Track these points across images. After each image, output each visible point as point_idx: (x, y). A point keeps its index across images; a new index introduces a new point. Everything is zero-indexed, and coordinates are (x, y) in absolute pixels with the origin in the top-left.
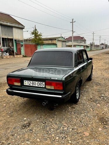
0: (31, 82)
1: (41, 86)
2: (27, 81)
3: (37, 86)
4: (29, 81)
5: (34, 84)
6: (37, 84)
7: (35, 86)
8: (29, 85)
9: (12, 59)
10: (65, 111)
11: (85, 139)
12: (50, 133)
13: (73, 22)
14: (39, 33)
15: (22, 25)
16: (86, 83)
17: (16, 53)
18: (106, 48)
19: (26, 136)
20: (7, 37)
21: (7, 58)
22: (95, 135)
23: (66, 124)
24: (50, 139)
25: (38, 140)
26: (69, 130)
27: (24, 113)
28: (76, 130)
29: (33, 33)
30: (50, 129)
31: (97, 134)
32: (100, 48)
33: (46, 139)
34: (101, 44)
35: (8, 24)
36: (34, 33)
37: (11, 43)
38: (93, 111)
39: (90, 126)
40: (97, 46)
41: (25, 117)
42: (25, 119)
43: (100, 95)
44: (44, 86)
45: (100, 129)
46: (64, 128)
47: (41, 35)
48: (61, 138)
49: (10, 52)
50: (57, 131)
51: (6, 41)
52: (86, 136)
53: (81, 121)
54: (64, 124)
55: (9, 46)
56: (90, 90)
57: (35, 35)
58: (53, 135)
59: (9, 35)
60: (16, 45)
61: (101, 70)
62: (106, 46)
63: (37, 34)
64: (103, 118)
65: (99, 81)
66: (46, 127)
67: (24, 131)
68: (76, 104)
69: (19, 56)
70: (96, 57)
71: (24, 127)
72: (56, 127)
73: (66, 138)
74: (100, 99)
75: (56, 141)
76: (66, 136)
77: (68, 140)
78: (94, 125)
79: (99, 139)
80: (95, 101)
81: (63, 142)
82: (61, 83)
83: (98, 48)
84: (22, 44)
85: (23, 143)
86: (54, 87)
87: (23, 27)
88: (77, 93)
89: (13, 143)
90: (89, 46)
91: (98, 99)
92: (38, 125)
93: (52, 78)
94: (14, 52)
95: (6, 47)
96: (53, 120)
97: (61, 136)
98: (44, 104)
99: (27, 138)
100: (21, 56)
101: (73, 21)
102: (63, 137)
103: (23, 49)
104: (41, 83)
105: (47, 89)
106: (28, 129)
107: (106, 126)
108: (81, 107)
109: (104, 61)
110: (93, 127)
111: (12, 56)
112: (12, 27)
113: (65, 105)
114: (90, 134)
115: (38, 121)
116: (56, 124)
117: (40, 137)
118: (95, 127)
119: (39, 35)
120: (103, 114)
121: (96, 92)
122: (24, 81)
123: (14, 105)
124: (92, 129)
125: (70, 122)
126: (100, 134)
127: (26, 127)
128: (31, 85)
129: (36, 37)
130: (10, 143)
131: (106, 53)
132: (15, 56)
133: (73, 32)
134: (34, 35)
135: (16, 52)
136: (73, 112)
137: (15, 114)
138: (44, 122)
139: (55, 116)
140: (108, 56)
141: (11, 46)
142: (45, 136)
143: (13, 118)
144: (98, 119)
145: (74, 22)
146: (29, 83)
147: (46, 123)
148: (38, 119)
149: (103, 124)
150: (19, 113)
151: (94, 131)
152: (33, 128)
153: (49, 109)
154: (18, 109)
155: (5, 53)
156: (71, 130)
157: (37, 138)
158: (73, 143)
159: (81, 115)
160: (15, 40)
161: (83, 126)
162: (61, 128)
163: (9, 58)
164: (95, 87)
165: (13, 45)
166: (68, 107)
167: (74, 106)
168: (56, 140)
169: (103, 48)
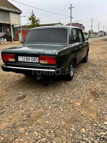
0: (26, 57)
1: (35, 62)
2: (21, 57)
3: (31, 61)
4: (23, 57)
5: (28, 59)
6: (31, 59)
7: (29, 61)
8: (23, 61)
9: (10, 45)
10: (59, 86)
11: (76, 108)
12: (43, 103)
13: (71, 8)
14: (36, 19)
15: (19, 10)
16: (82, 64)
17: (14, 39)
18: (104, 36)
19: (21, 106)
20: (4, 23)
21: (4, 44)
22: (86, 105)
23: (59, 97)
24: (43, 108)
25: (32, 109)
26: (61, 101)
27: (19, 88)
28: (68, 101)
29: (30, 19)
30: (44, 100)
31: (88, 105)
32: (99, 36)
33: (39, 108)
34: (100, 32)
35: (5, 8)
36: (32, 18)
37: (8, 29)
38: (86, 86)
39: (82, 98)
40: (96, 33)
41: (20, 92)
42: (20, 93)
43: (94, 74)
44: (38, 62)
45: (91, 101)
46: (57, 100)
47: (39, 21)
48: (54, 107)
49: (7, 38)
50: (51, 102)
51: (3, 27)
52: (77, 106)
53: (73, 94)
54: (57, 97)
55: (7, 32)
56: (84, 70)
57: (33, 21)
58: (46, 105)
59: (6, 20)
60: (14, 31)
61: (97, 54)
62: (105, 34)
63: (35, 19)
64: (95, 92)
65: (94, 62)
66: (40, 99)
67: (19, 102)
68: (70, 81)
69: (16, 42)
70: (93, 43)
71: (19, 99)
72: (49, 98)
73: (58, 107)
74: (94, 77)
75: (49, 110)
76: (59, 106)
77: (60, 109)
78: (86, 97)
79: (89, 108)
80: (89, 79)
81: (56, 110)
82: (55, 57)
83: (96, 35)
84: (20, 30)
85: (17, 111)
86: (48, 61)
87: (20, 12)
88: (72, 71)
89: (8, 111)
90: (87, 33)
91: (92, 77)
92: (33, 97)
93: (45, 53)
94: (11, 38)
95: (3, 33)
96: (47, 93)
97: (54, 105)
98: (38, 78)
99: (21, 107)
100: (19, 42)
101: (71, 6)
102: (55, 106)
103: (20, 35)
104: (35, 58)
105: (41, 64)
106: (23, 100)
107: (97, 98)
108: (74, 83)
109: (101, 46)
110: (85, 99)
111: (9, 42)
112: (9, 12)
113: (59, 82)
114: (81, 105)
115: (32, 94)
116: (50, 96)
117: (34, 107)
118: (87, 99)
119: (37, 21)
120: (96, 89)
121: (90, 71)
122: (19, 57)
123: (10, 82)
124: (84, 100)
125: (63, 94)
126: (91, 104)
127: (21, 99)
128: (26, 61)
129: (33, 23)
130: (4, 112)
131: (104, 40)
132: (13, 42)
133: (71, 18)
134: (31, 21)
135: (14, 37)
136: (66, 87)
137: (11, 89)
138: (38, 95)
139: (49, 91)
140: (106, 42)
141: (8, 31)
142: (38, 105)
143: (9, 93)
144: (90, 93)
145: (73, 7)
146: (23, 59)
147: (40, 96)
148: (32, 92)
149: (94, 96)
150: (15, 88)
151: (85, 102)
152: (27, 100)
153: (44, 85)
154: (14, 85)
155: (3, 39)
156: (63, 101)
157: (31, 108)
158: (64, 111)
159: (74, 90)
160: (13, 26)
161: (75, 98)
162: (54, 99)
163: (6, 44)
164: (90, 68)
165: (10, 31)
166: (62, 84)
167: (68, 83)
168: (49, 108)
169: (101, 36)
